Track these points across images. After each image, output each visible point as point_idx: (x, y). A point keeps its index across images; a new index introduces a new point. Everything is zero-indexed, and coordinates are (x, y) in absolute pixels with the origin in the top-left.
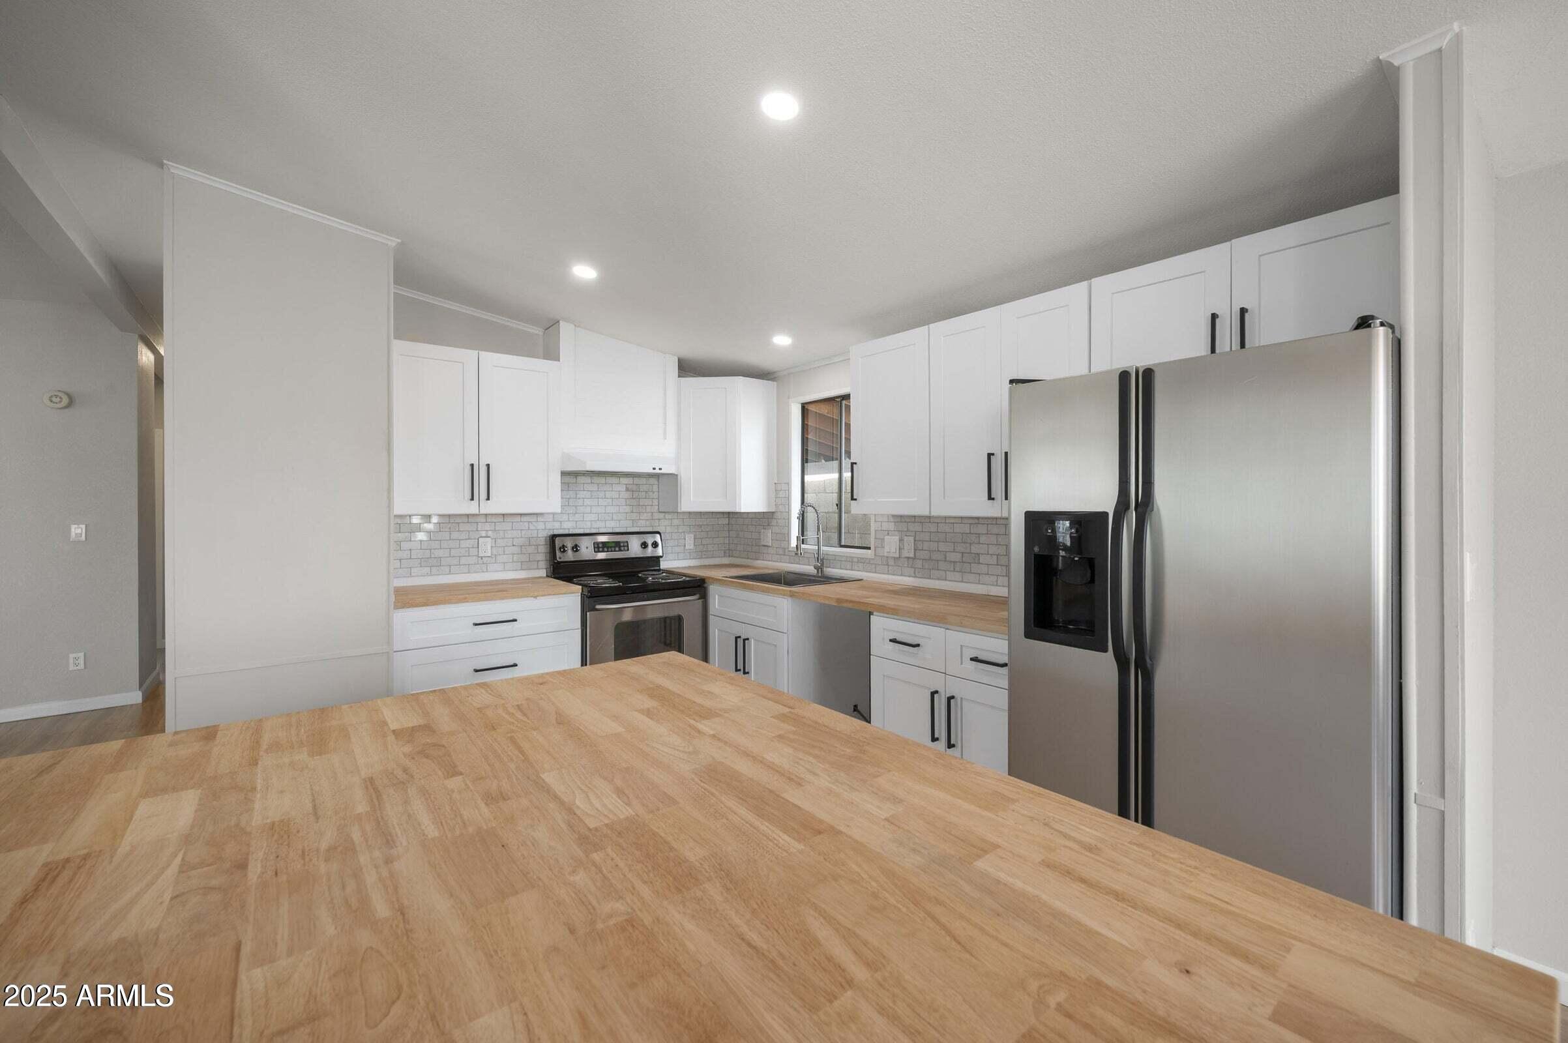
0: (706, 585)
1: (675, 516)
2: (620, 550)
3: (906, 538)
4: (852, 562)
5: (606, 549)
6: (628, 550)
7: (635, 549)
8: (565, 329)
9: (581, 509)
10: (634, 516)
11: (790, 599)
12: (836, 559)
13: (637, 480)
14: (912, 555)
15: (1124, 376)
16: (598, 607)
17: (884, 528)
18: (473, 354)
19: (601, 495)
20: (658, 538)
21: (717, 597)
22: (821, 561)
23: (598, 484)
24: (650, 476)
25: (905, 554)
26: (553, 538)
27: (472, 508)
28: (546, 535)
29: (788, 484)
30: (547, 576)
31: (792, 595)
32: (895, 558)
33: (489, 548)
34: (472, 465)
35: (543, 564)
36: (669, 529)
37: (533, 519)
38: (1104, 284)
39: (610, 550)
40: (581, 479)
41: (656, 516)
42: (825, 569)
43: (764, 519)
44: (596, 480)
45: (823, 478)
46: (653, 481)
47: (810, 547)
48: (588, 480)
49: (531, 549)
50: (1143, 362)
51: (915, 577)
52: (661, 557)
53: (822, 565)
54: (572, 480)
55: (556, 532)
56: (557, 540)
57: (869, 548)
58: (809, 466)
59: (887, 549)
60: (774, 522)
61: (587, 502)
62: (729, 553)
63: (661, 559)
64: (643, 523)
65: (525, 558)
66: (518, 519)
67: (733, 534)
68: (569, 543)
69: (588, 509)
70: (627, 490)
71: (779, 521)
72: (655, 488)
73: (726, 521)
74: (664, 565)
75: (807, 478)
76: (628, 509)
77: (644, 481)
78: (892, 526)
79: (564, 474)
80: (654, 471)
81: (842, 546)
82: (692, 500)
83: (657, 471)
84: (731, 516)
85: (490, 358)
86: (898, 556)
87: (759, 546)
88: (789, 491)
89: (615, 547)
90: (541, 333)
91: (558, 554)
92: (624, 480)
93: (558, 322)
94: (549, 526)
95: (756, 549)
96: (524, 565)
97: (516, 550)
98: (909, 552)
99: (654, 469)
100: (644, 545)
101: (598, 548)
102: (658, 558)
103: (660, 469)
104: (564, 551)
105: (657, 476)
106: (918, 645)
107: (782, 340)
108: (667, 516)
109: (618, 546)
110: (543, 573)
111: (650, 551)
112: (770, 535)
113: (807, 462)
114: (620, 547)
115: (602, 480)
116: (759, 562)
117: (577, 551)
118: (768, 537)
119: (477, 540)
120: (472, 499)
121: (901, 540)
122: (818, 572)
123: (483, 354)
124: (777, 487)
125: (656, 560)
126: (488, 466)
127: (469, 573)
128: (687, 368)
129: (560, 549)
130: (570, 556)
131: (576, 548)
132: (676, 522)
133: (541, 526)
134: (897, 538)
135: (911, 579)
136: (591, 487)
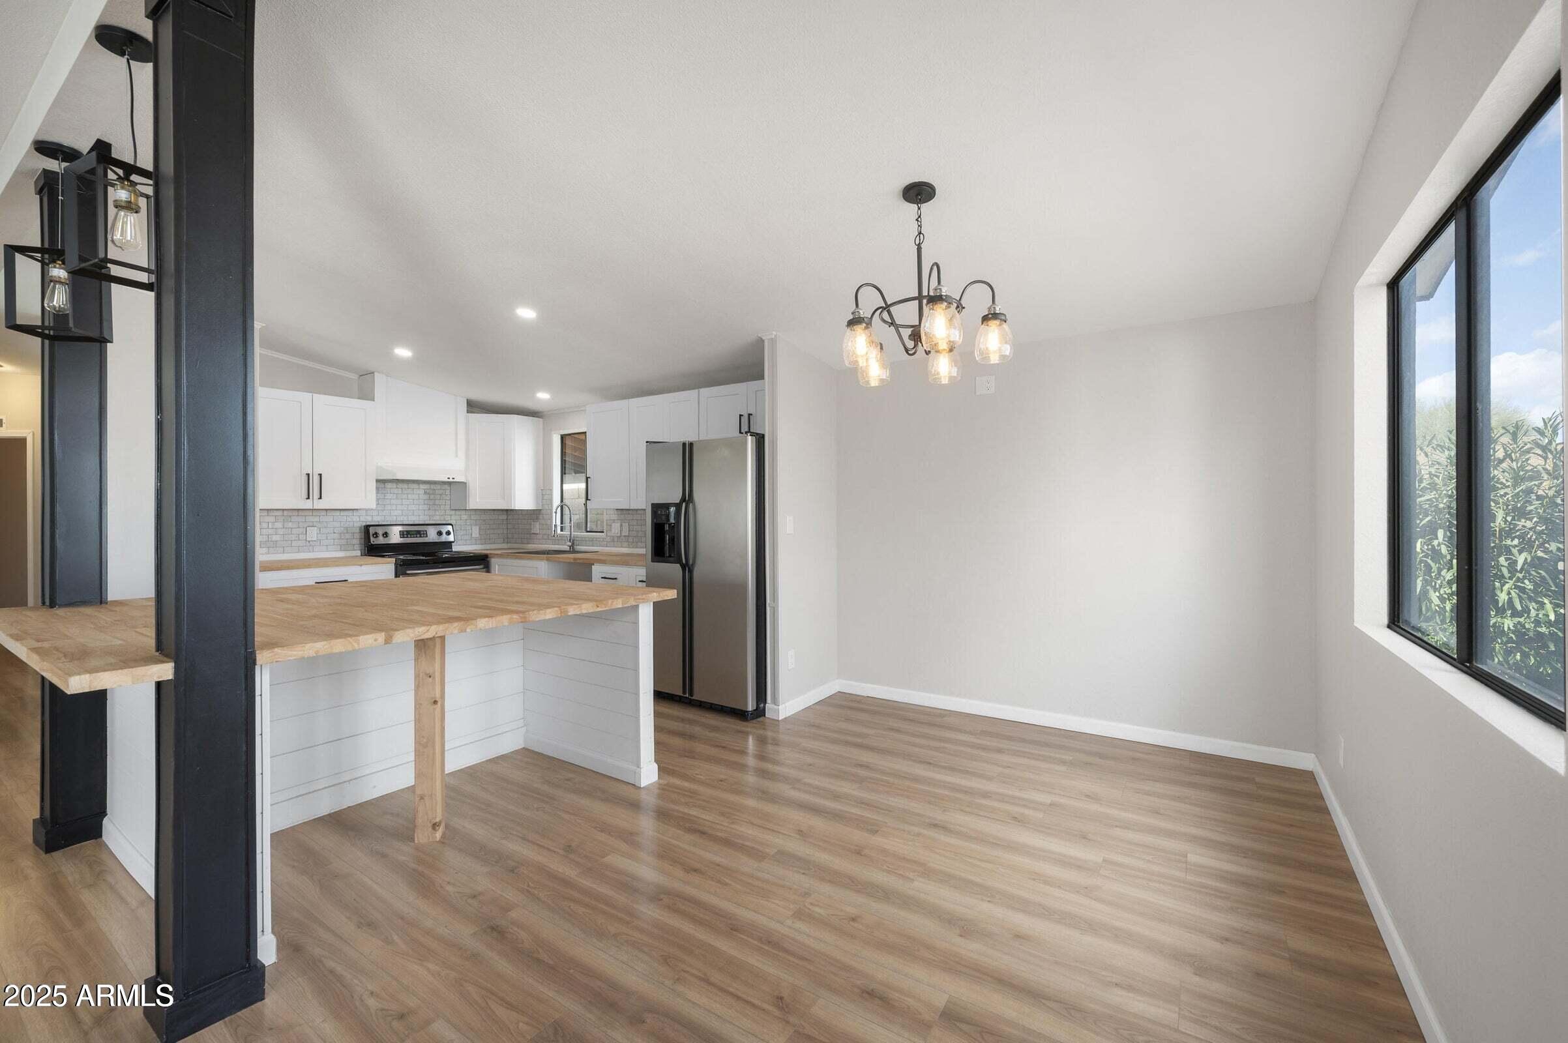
0: (488, 559)
1: (463, 512)
2: (421, 537)
3: (624, 524)
4: (592, 541)
5: (409, 536)
6: (427, 536)
7: (432, 536)
8: (379, 379)
9: (389, 507)
10: (431, 513)
11: (546, 562)
12: (584, 541)
13: (433, 487)
14: (627, 534)
15: (684, 444)
16: (408, 572)
17: (612, 518)
18: (308, 396)
19: (405, 496)
20: (450, 528)
21: (497, 566)
22: (573, 542)
23: (402, 489)
24: (444, 483)
25: (623, 534)
26: (367, 527)
27: (308, 505)
28: (360, 525)
29: (551, 490)
30: (362, 555)
31: (548, 560)
32: (617, 537)
33: (316, 535)
34: (308, 475)
35: (357, 547)
36: (458, 523)
37: (350, 513)
38: (705, 391)
39: (412, 536)
40: (389, 485)
41: (448, 512)
42: (575, 547)
43: (534, 515)
44: (400, 485)
45: (575, 487)
46: (446, 487)
47: (566, 533)
48: (394, 485)
49: (348, 536)
50: (691, 440)
51: (629, 547)
52: (453, 542)
53: (573, 544)
54: (382, 485)
55: (368, 524)
56: (371, 529)
57: (603, 532)
58: (567, 477)
59: (613, 531)
60: (541, 517)
61: (393, 502)
62: (507, 540)
63: (453, 544)
64: (438, 518)
65: (344, 542)
66: (338, 513)
67: (510, 526)
68: (380, 531)
69: (394, 508)
70: (425, 493)
71: (544, 516)
72: (448, 492)
73: (505, 517)
74: (455, 548)
75: (565, 487)
76: (426, 507)
77: (439, 487)
78: (615, 517)
79: (378, 481)
80: (449, 480)
81: (588, 532)
82: (477, 500)
83: (451, 480)
84: (509, 513)
85: (321, 400)
86: (619, 535)
87: (530, 534)
88: (551, 495)
89: (416, 534)
90: (356, 378)
91: (372, 539)
92: (422, 486)
93: (373, 373)
94: (362, 519)
95: (529, 536)
96: (342, 548)
97: (336, 536)
98: (625, 532)
99: (449, 478)
100: (440, 533)
101: (403, 535)
102: (451, 543)
103: (453, 479)
104: (377, 537)
105: (450, 483)
106: (616, 579)
107: (543, 396)
108: (457, 513)
109: (418, 533)
110: (359, 553)
111: (444, 538)
112: (538, 526)
113: (565, 474)
114: (420, 535)
115: (405, 486)
116: (530, 545)
117: (387, 536)
118: (536, 528)
119: (305, 529)
120: (308, 498)
121: (621, 525)
122: (570, 549)
123: (315, 396)
124: (543, 492)
125: (449, 544)
126: (320, 475)
127: (298, 552)
128: (473, 406)
129: (373, 535)
130: (381, 540)
131: (386, 535)
132: (465, 517)
133: (356, 519)
134: (619, 524)
135: (626, 549)
136: (396, 491)
